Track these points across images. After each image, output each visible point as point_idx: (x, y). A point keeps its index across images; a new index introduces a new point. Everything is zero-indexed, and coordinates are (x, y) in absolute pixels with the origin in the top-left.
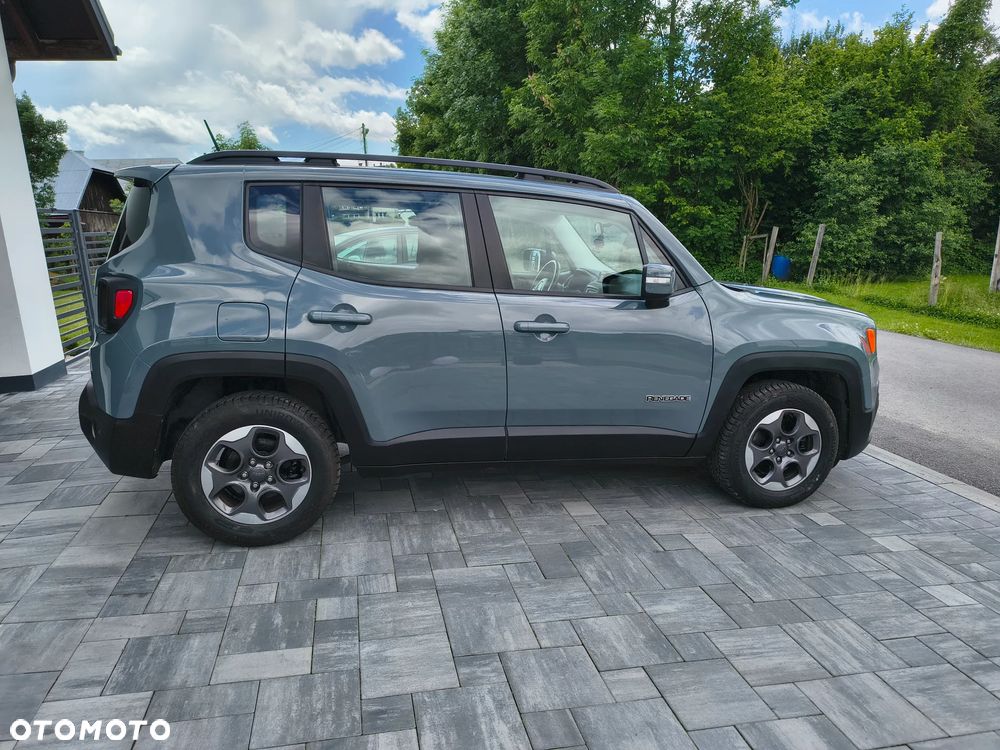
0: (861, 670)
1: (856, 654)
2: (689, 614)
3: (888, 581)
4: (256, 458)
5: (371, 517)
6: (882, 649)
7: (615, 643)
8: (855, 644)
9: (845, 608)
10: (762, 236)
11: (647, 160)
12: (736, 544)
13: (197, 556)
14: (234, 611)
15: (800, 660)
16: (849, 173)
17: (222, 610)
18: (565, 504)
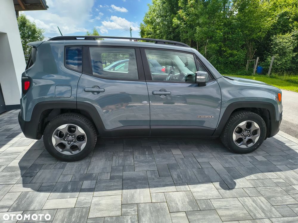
0: (264, 217)
1: (263, 211)
2: (206, 192)
3: (279, 183)
4: (69, 134)
5: (108, 153)
6: (274, 209)
7: (178, 202)
8: (263, 206)
9: (262, 192)
10: (253, 60)
11: (216, 36)
12: (227, 167)
13: (52, 164)
14: (57, 184)
15: (242, 212)
16: (283, 39)
17: (53, 183)
18: (172, 150)
